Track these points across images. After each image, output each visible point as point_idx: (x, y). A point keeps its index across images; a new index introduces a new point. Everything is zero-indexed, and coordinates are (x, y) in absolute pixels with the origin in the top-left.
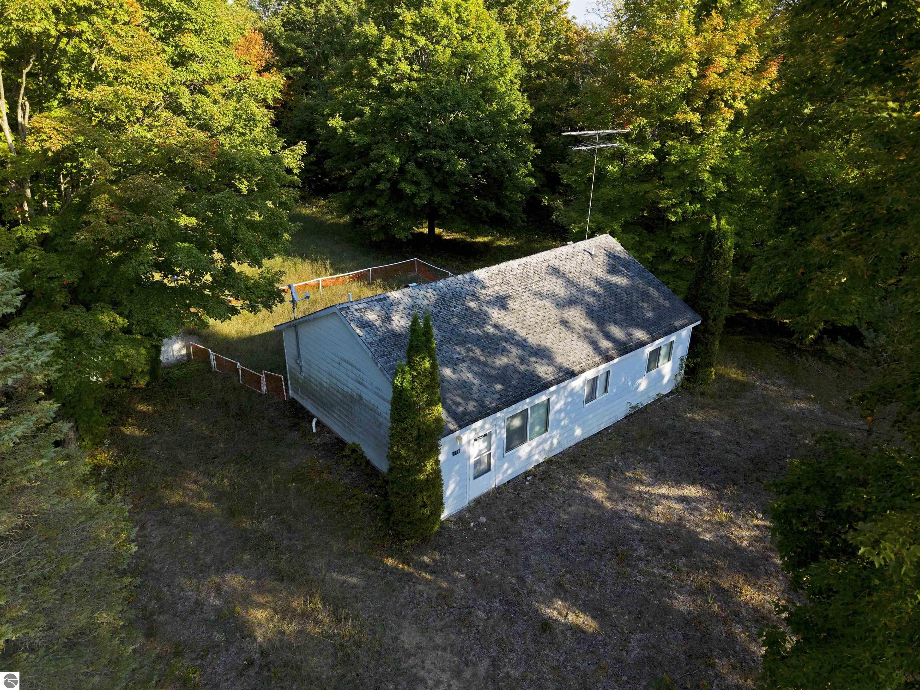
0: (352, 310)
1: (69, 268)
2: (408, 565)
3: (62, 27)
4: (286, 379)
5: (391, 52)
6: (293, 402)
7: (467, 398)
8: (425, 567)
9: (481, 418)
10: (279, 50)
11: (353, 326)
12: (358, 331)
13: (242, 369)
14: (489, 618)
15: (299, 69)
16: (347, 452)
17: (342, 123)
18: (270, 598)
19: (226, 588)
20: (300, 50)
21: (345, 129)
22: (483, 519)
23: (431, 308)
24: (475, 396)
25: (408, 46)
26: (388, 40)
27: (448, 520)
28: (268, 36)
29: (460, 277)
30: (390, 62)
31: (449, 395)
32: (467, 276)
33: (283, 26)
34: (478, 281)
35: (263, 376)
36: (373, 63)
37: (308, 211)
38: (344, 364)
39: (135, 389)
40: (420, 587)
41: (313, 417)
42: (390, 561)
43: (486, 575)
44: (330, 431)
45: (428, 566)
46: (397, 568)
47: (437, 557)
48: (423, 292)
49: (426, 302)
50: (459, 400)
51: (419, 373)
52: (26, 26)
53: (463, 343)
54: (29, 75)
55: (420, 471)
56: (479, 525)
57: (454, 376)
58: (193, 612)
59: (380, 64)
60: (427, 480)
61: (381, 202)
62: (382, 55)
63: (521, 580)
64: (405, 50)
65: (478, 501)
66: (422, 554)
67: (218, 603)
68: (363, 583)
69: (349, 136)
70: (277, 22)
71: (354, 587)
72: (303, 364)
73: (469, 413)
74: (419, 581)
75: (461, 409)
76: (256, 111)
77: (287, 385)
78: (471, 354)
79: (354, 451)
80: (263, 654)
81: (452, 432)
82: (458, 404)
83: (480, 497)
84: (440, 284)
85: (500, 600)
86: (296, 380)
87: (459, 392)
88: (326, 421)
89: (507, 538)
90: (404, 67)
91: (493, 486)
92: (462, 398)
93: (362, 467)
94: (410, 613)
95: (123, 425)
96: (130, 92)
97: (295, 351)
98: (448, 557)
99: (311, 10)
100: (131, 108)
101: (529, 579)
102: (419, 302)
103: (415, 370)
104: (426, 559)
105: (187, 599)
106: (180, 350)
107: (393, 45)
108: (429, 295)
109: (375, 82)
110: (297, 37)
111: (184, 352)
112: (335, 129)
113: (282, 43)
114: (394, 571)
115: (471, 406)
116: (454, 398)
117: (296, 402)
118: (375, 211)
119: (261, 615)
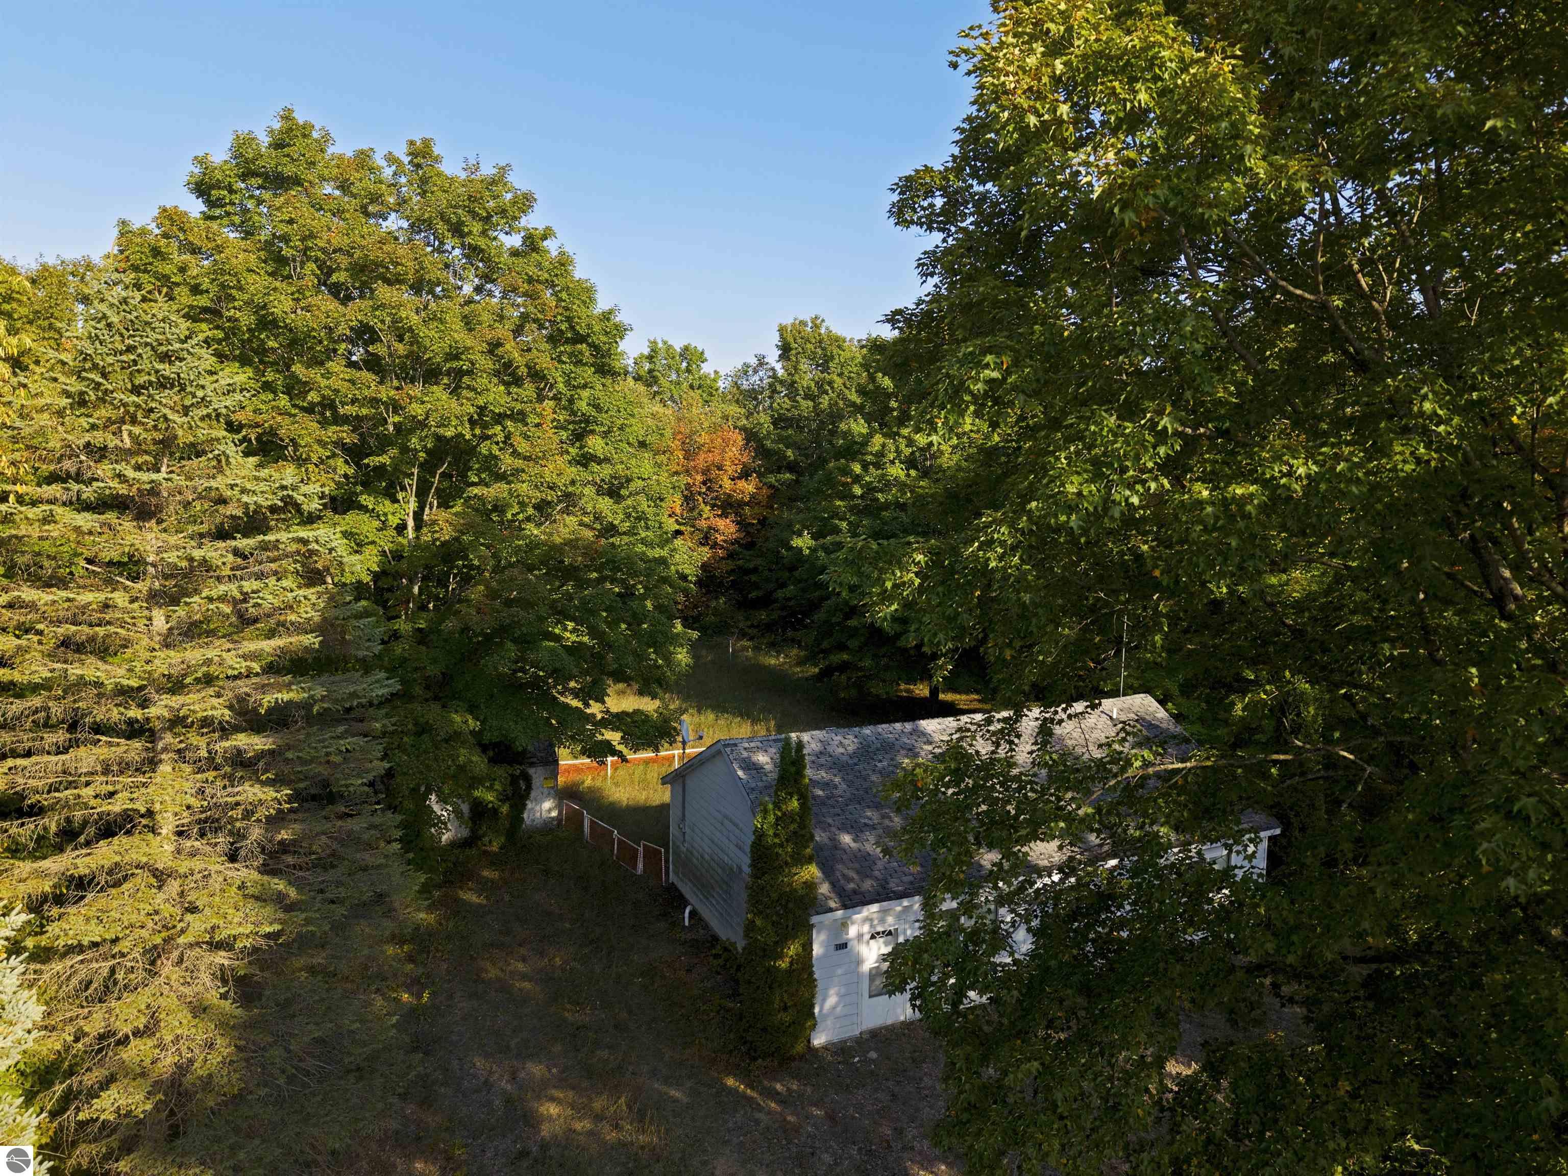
0: (740, 747)
1: (435, 661)
2: (752, 1088)
3: (478, 431)
4: (667, 852)
5: (881, 454)
6: (672, 889)
7: (864, 874)
8: (772, 1094)
9: (877, 901)
10: (762, 451)
11: (736, 766)
12: (740, 773)
13: (620, 841)
14: (836, 1164)
15: (788, 475)
16: (718, 950)
17: (811, 543)
18: (571, 1094)
19: (522, 1075)
20: (789, 453)
21: (813, 550)
22: (873, 1055)
23: (845, 758)
24: (877, 873)
25: (902, 447)
26: (878, 440)
27: (825, 1048)
28: (750, 436)
29: (898, 726)
30: (877, 466)
31: (839, 866)
32: (908, 726)
33: (774, 424)
34: (924, 734)
35: (641, 849)
36: (857, 468)
37: (773, 662)
38: (726, 822)
39: (485, 852)
40: (758, 1115)
41: (685, 903)
42: (730, 1082)
43: (854, 1118)
44: (706, 927)
45: (778, 1093)
46: (736, 1090)
47: (795, 1087)
48: (839, 738)
49: (841, 750)
50: (852, 874)
51: (784, 814)
52: (441, 431)
53: (877, 806)
54: (443, 475)
55: (781, 956)
56: (866, 1061)
57: (853, 845)
58: (477, 1091)
59: (865, 467)
60: (789, 972)
61: (853, 644)
62: (869, 458)
63: (899, 1132)
64: (898, 452)
65: (874, 1034)
66: (776, 1080)
67: (509, 1087)
68: (685, 1100)
69: (818, 558)
70: (764, 419)
71: (676, 1101)
72: (687, 830)
73: (863, 894)
74: (760, 1109)
75: (852, 886)
76: (647, 510)
77: (667, 861)
78: (887, 822)
79: (726, 949)
80: (544, 1147)
81: (831, 910)
82: (850, 880)
83: (881, 1029)
84: (867, 731)
85: (860, 1149)
86: (677, 854)
87: (857, 865)
88: (705, 913)
89: (898, 1082)
90: (897, 471)
91: (902, 1018)
92: (858, 873)
93: (732, 971)
94: (735, 1140)
95: (461, 888)
96: (524, 488)
97: (679, 814)
98: (809, 1089)
99: (811, 404)
100: (522, 505)
101: (911, 1132)
102: (830, 749)
103: (780, 809)
104: (778, 1087)
105: (475, 1076)
106: (550, 810)
107: (884, 446)
108: (846, 742)
109: (858, 491)
110: (790, 436)
111: (554, 814)
112: (801, 549)
113: (768, 443)
114: (733, 1092)
115: (868, 885)
116: (846, 871)
117: (677, 889)
118: (845, 657)
119: (553, 1110)
